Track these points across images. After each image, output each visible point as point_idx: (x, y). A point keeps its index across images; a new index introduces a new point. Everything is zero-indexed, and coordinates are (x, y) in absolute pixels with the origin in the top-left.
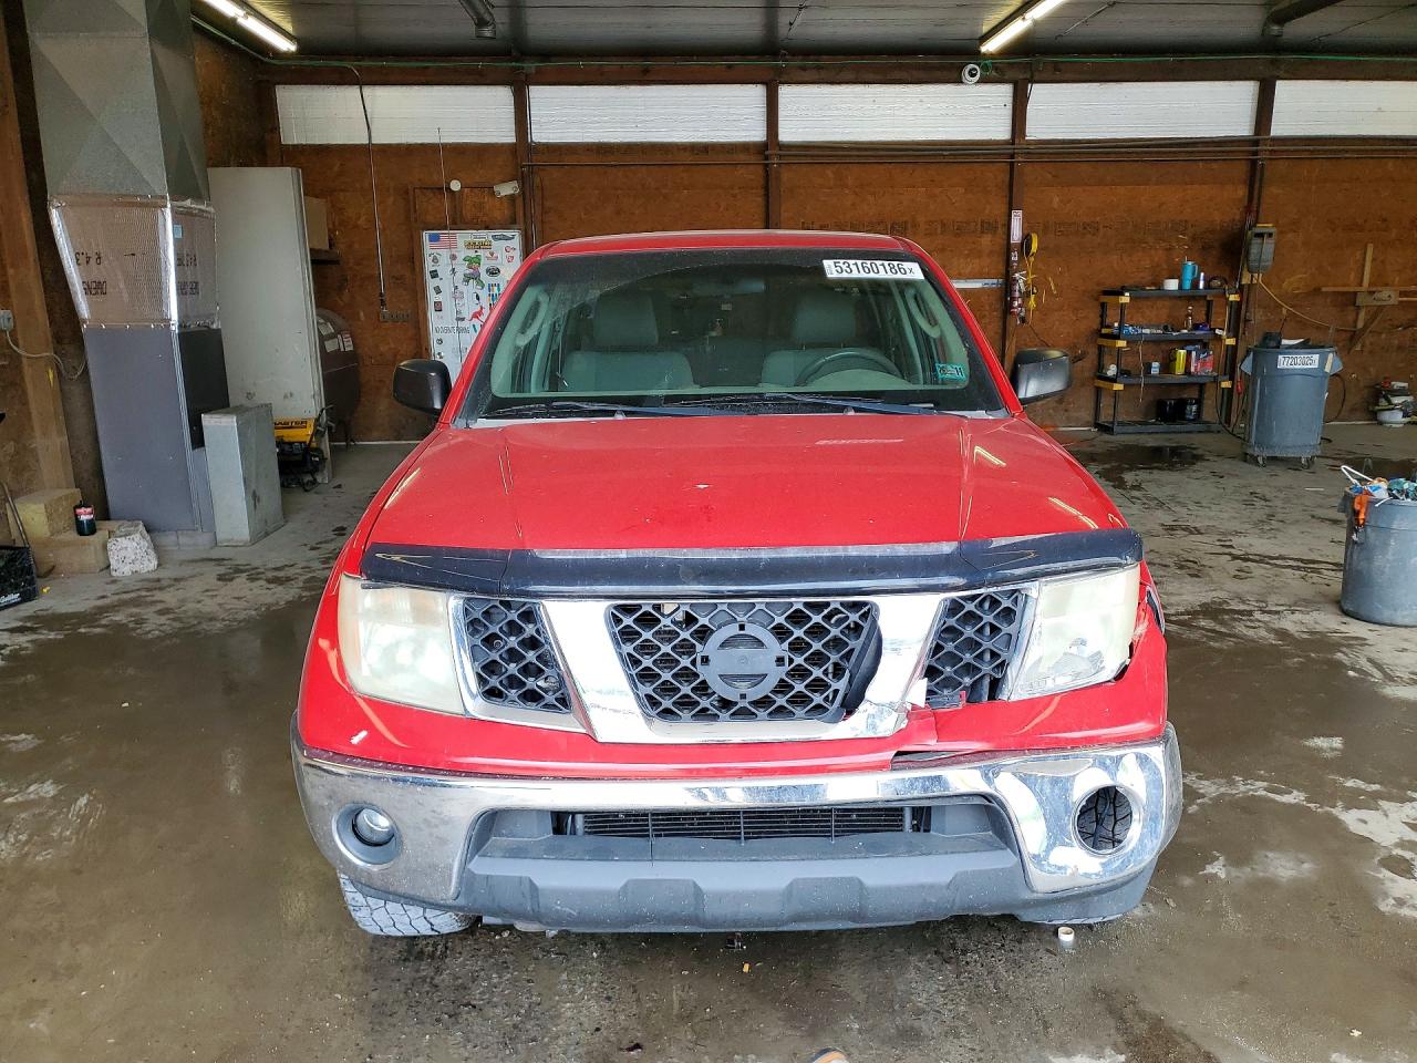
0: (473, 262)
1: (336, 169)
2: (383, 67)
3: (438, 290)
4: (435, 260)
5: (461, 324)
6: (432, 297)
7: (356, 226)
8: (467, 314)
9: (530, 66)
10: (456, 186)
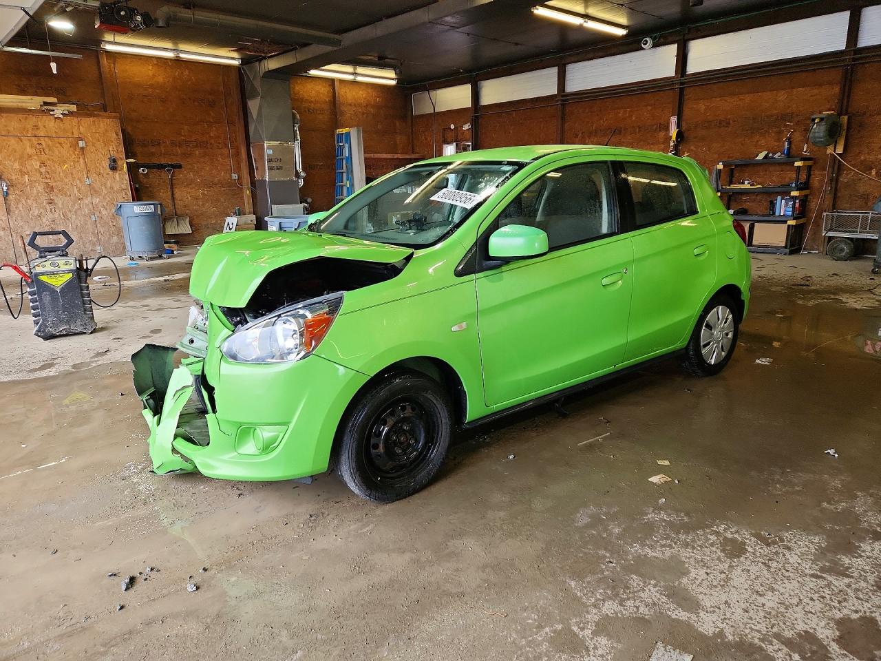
10: (452, 127)
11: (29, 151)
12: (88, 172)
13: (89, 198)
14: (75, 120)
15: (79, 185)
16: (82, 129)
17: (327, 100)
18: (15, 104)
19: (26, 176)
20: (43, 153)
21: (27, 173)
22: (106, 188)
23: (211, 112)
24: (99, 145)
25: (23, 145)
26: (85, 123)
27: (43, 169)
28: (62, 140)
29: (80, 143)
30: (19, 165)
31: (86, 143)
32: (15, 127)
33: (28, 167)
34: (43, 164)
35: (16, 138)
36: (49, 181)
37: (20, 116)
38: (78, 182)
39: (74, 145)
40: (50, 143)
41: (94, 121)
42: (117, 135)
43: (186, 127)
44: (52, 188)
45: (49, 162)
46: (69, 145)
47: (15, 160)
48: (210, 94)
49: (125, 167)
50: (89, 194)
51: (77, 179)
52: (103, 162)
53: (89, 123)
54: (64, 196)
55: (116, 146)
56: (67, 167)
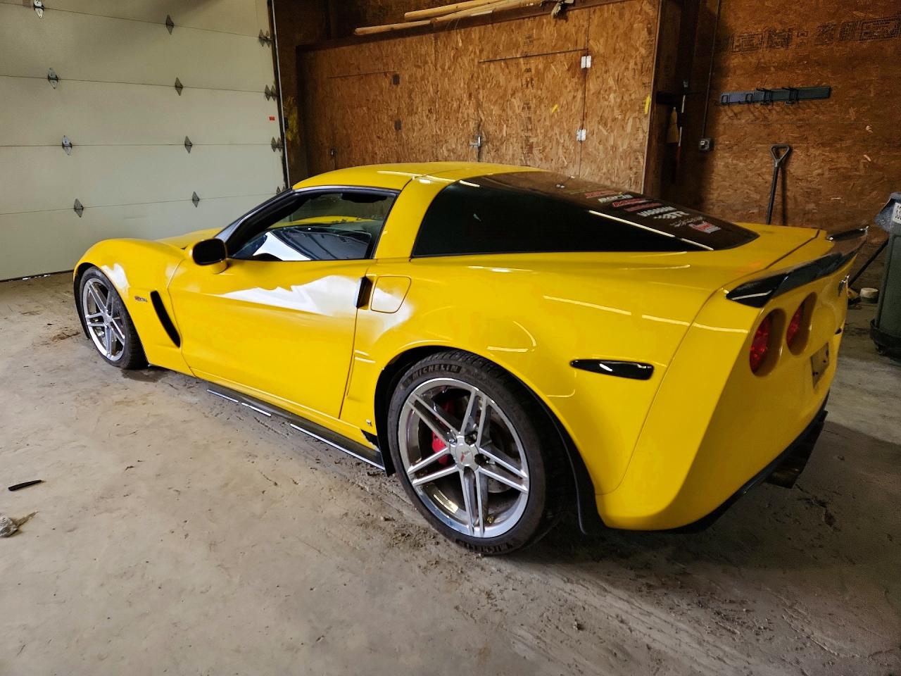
11: (515, 83)
12: (585, 117)
13: (577, 167)
14: (584, 15)
15: (568, 143)
16: (592, 32)
19: (505, 126)
21: (505, 121)
22: (605, 147)
24: (613, 61)
25: (509, 73)
26: (599, 18)
27: (524, 115)
28: (558, 58)
29: (583, 59)
30: (499, 110)
31: (592, 61)
32: (505, 44)
33: (509, 111)
34: (527, 105)
36: (530, 134)
37: (514, 23)
38: (567, 136)
39: (574, 66)
40: (542, 65)
41: (614, 10)
42: (650, 32)
44: (531, 146)
45: (534, 101)
46: (566, 68)
47: (496, 101)
49: (647, 104)
50: (578, 159)
51: (565, 131)
52: (612, 96)
53: (606, 15)
54: (544, 161)
55: (642, 57)
56: (556, 110)
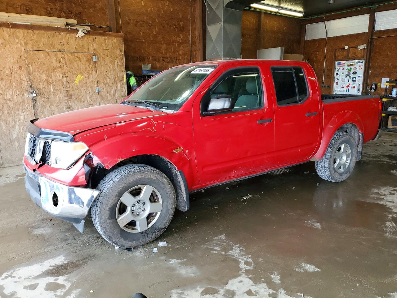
0: (349, 70)
1: (317, 46)
2: (332, 15)
3: (338, 79)
4: (338, 70)
5: (343, 89)
6: (336, 81)
7: (320, 61)
8: (345, 86)
9: (375, 6)
10: (346, 47)
11: (55, 64)
12: (98, 82)
13: (98, 104)
14: (91, 38)
15: (91, 93)
16: (96, 46)
17: (255, 27)
18: (45, 23)
19: (51, 85)
20: (65, 66)
21: (52, 83)
22: (110, 95)
23: (181, 35)
24: (108, 60)
25: (50, 59)
26: (98, 41)
27: (65, 80)
28: (80, 55)
29: (94, 58)
30: (46, 77)
31: (98, 58)
32: (45, 43)
33: (54, 78)
34: (65, 75)
35: (45, 53)
36: (68, 89)
37: (49, 33)
38: (90, 90)
39: (89, 60)
40: (71, 57)
41: (105, 40)
42: (121, 51)
43: (164, 47)
44: (71, 96)
45: (69, 74)
46: (85, 60)
47: (43, 72)
48: (181, 21)
49: (124, 78)
50: (98, 100)
51: (89, 88)
52: (110, 74)
53: (101, 41)
54: (79, 102)
55: (120, 60)
56: (83, 78)
